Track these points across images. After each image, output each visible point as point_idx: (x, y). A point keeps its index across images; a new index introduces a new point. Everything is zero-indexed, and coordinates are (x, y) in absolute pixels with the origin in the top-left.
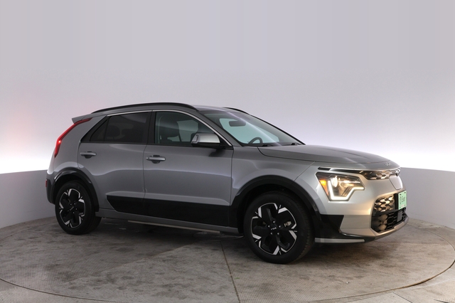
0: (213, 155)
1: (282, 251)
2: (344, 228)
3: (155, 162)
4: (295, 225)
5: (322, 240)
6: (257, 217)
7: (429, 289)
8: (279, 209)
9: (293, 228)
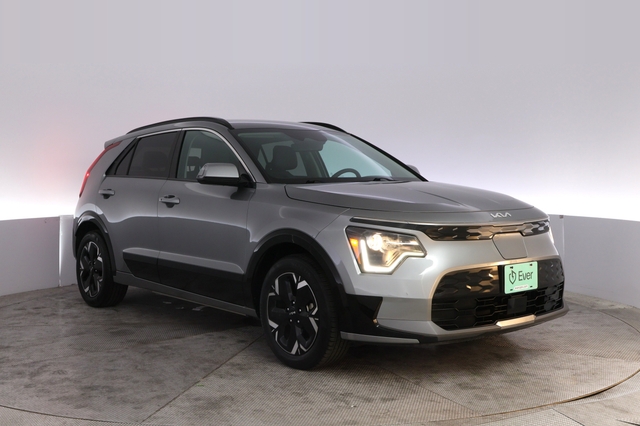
0: (234, 196)
1: (301, 350)
2: (383, 318)
3: (170, 205)
4: (316, 309)
5: (351, 336)
6: (273, 294)
7: (609, 404)
8: (298, 282)
9: (314, 313)
